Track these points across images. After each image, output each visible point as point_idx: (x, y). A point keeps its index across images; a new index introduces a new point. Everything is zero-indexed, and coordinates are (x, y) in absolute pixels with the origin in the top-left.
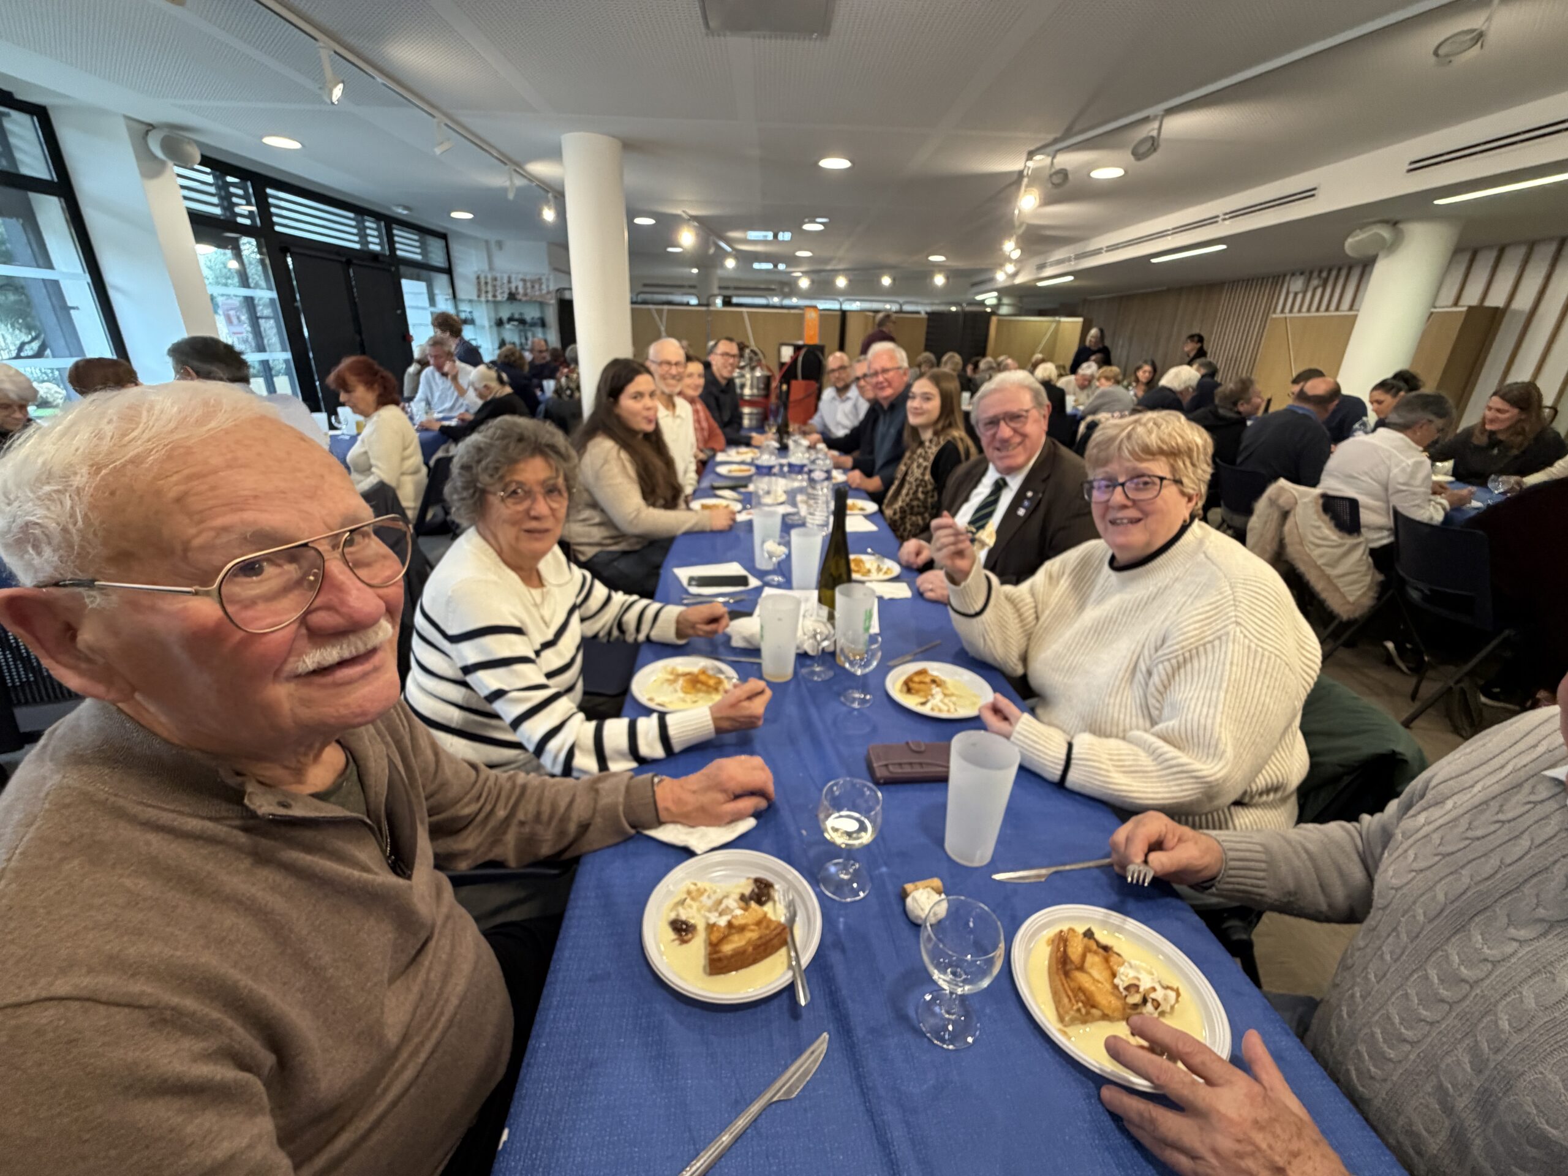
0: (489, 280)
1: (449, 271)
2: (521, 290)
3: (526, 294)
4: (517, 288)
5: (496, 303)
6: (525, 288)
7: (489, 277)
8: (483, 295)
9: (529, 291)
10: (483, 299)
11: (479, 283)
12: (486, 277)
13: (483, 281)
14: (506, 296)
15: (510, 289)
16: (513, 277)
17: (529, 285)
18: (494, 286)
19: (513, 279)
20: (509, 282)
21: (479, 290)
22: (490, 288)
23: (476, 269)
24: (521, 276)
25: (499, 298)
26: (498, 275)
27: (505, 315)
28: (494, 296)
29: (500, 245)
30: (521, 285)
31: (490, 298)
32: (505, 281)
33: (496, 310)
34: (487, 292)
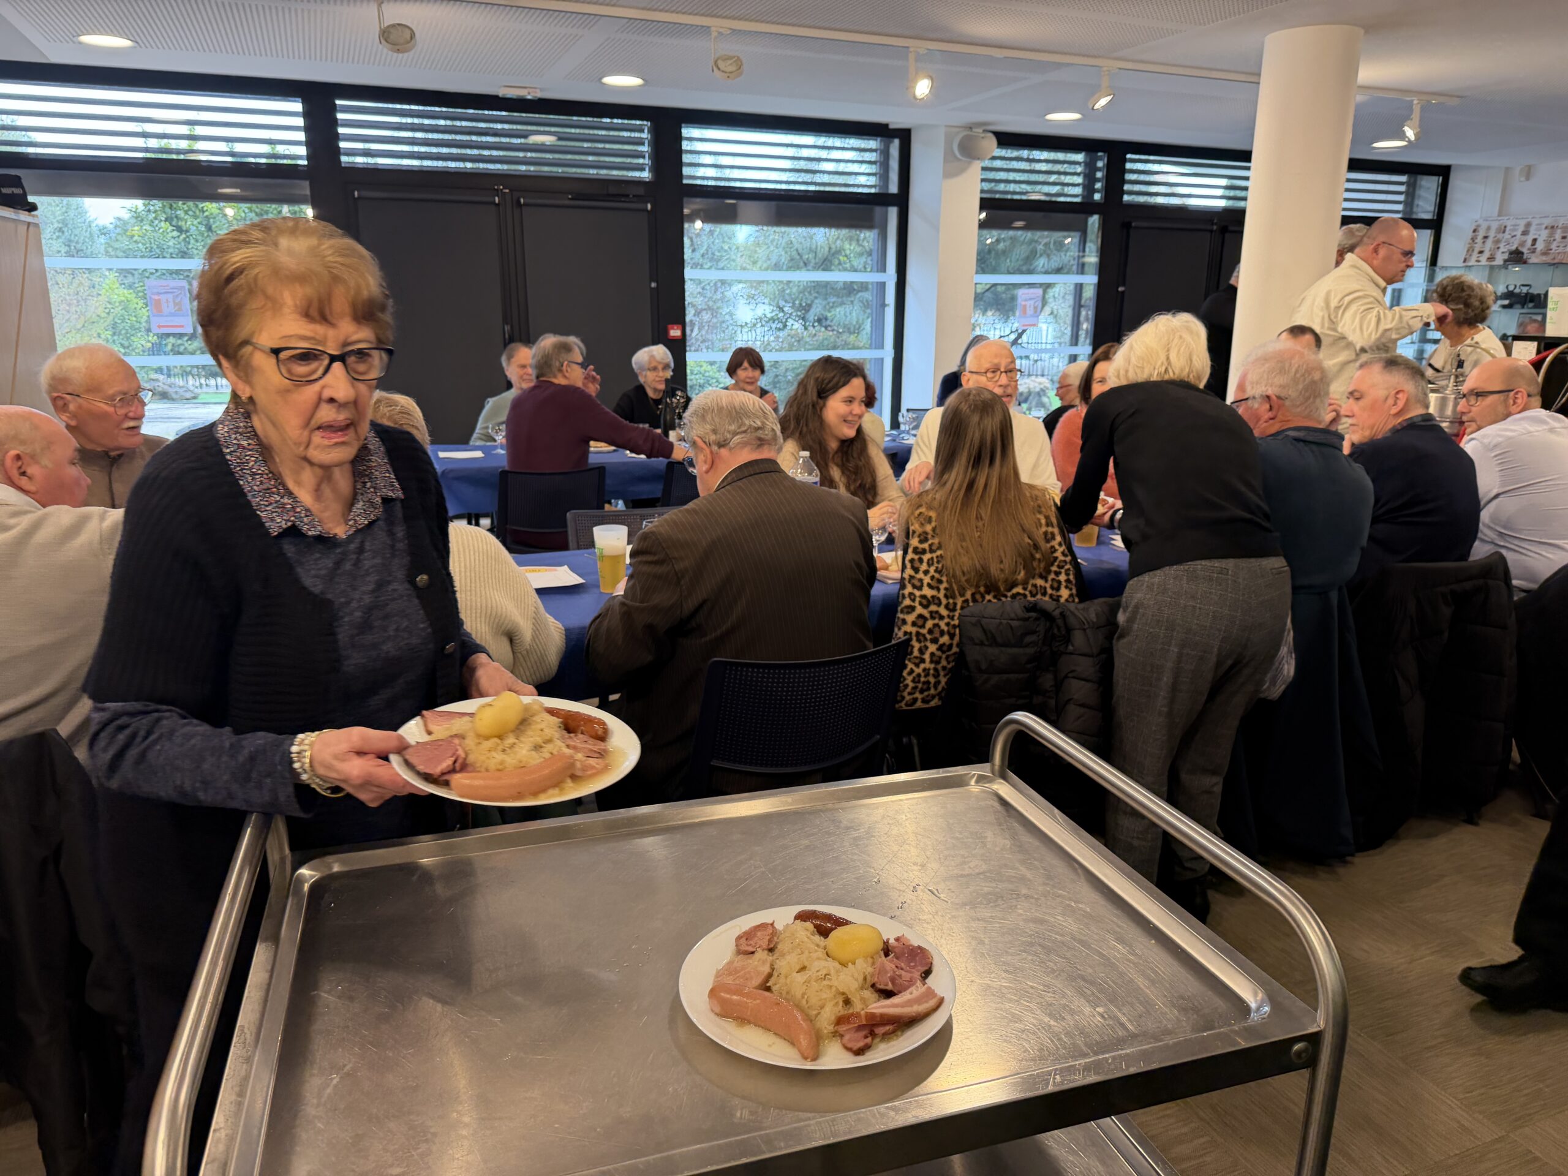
0: (1492, 234)
2: (1540, 246)
3: (1546, 252)
4: (1534, 241)
6: (1548, 243)
7: (1495, 225)
8: (1475, 255)
9: (1554, 246)
11: (1473, 239)
12: (1489, 228)
13: (1481, 234)
16: (1535, 222)
17: (1558, 235)
18: (1497, 241)
19: (1532, 229)
21: (1470, 250)
23: (1477, 216)
24: (1547, 222)
26: (1509, 224)
29: (1528, 171)
30: (1544, 234)
32: (1521, 229)
34: (1481, 252)
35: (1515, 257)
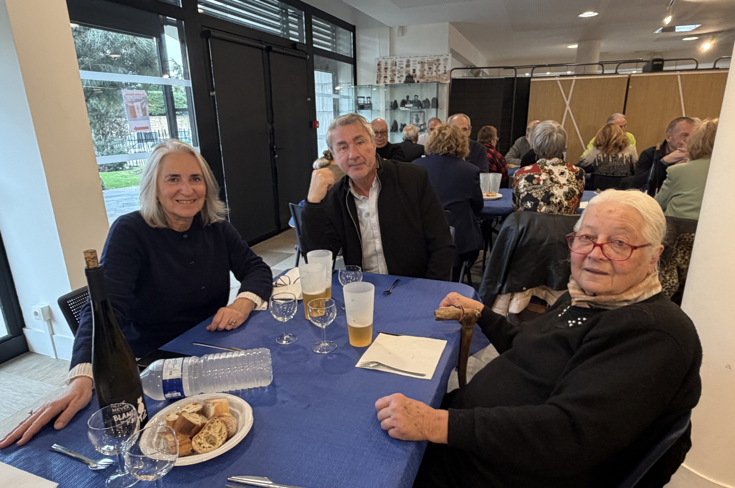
0: (389, 66)
1: (353, 61)
2: (418, 73)
3: (422, 77)
5: (392, 87)
6: (422, 71)
7: (389, 62)
8: (382, 79)
9: (426, 72)
10: (382, 84)
11: (379, 70)
13: (383, 66)
14: (403, 79)
15: (408, 72)
16: (412, 60)
17: (426, 67)
18: (393, 71)
19: (411, 63)
20: (408, 66)
21: (379, 76)
22: (389, 73)
23: (378, 56)
24: (419, 59)
25: (397, 81)
26: (397, 60)
27: (400, 98)
28: (392, 80)
29: (403, 30)
30: (418, 67)
31: (388, 82)
32: (405, 63)
33: (392, 95)
34: (386, 77)
35: (410, 79)
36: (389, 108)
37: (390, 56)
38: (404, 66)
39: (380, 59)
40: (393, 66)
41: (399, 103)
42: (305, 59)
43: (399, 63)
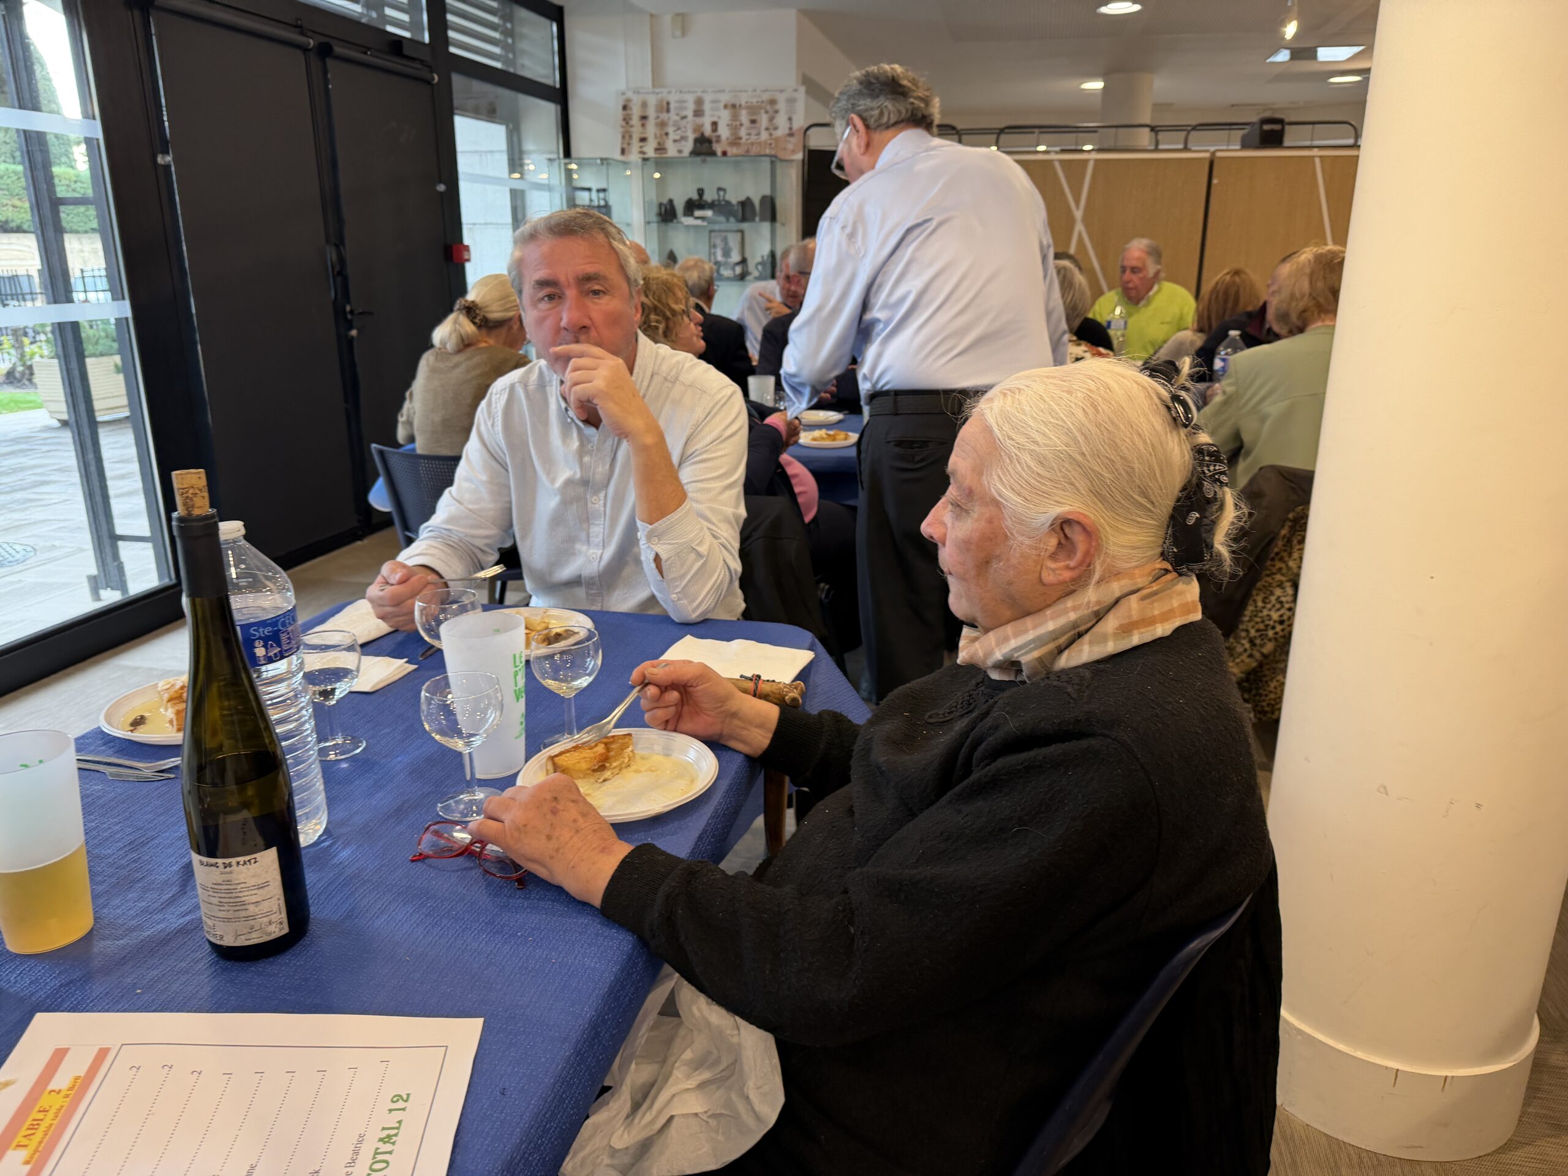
0: (651, 113)
1: (560, 96)
2: (724, 132)
4: (715, 124)
5: (663, 166)
6: (735, 128)
7: (652, 101)
9: (743, 133)
10: (634, 157)
11: (627, 120)
12: (644, 105)
13: (636, 112)
14: (688, 146)
15: (698, 128)
16: (708, 98)
18: (662, 125)
19: (707, 107)
20: (698, 113)
21: (627, 136)
22: (651, 130)
24: (725, 98)
25: (672, 151)
26: (673, 98)
27: (680, 193)
28: (660, 149)
30: (725, 117)
31: (650, 152)
32: (691, 107)
34: (643, 140)
35: (704, 147)
36: (654, 218)
37: (654, 86)
38: (690, 113)
39: (630, 94)
40: (662, 112)
41: (680, 207)
42: (429, 82)
43: (677, 105)
